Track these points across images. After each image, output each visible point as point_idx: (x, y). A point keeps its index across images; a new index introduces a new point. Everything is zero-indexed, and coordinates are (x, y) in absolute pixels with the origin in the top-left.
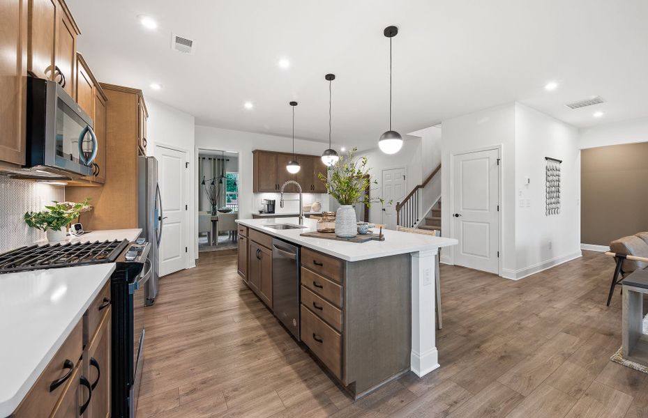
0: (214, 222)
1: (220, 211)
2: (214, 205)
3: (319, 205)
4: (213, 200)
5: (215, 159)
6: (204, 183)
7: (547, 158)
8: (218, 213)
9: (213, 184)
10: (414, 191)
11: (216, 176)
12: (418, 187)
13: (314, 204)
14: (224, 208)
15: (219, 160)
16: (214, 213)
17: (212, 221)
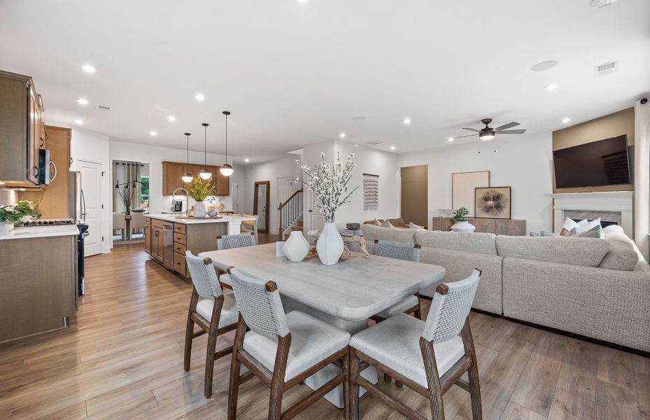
0: (128, 221)
1: (133, 211)
2: (128, 206)
3: (223, 205)
4: (126, 201)
5: (129, 165)
6: (117, 187)
7: (364, 174)
8: (132, 213)
9: (127, 187)
10: (296, 193)
11: (131, 180)
12: (298, 192)
13: (218, 204)
14: (137, 208)
15: (133, 165)
16: (129, 214)
17: (126, 220)
